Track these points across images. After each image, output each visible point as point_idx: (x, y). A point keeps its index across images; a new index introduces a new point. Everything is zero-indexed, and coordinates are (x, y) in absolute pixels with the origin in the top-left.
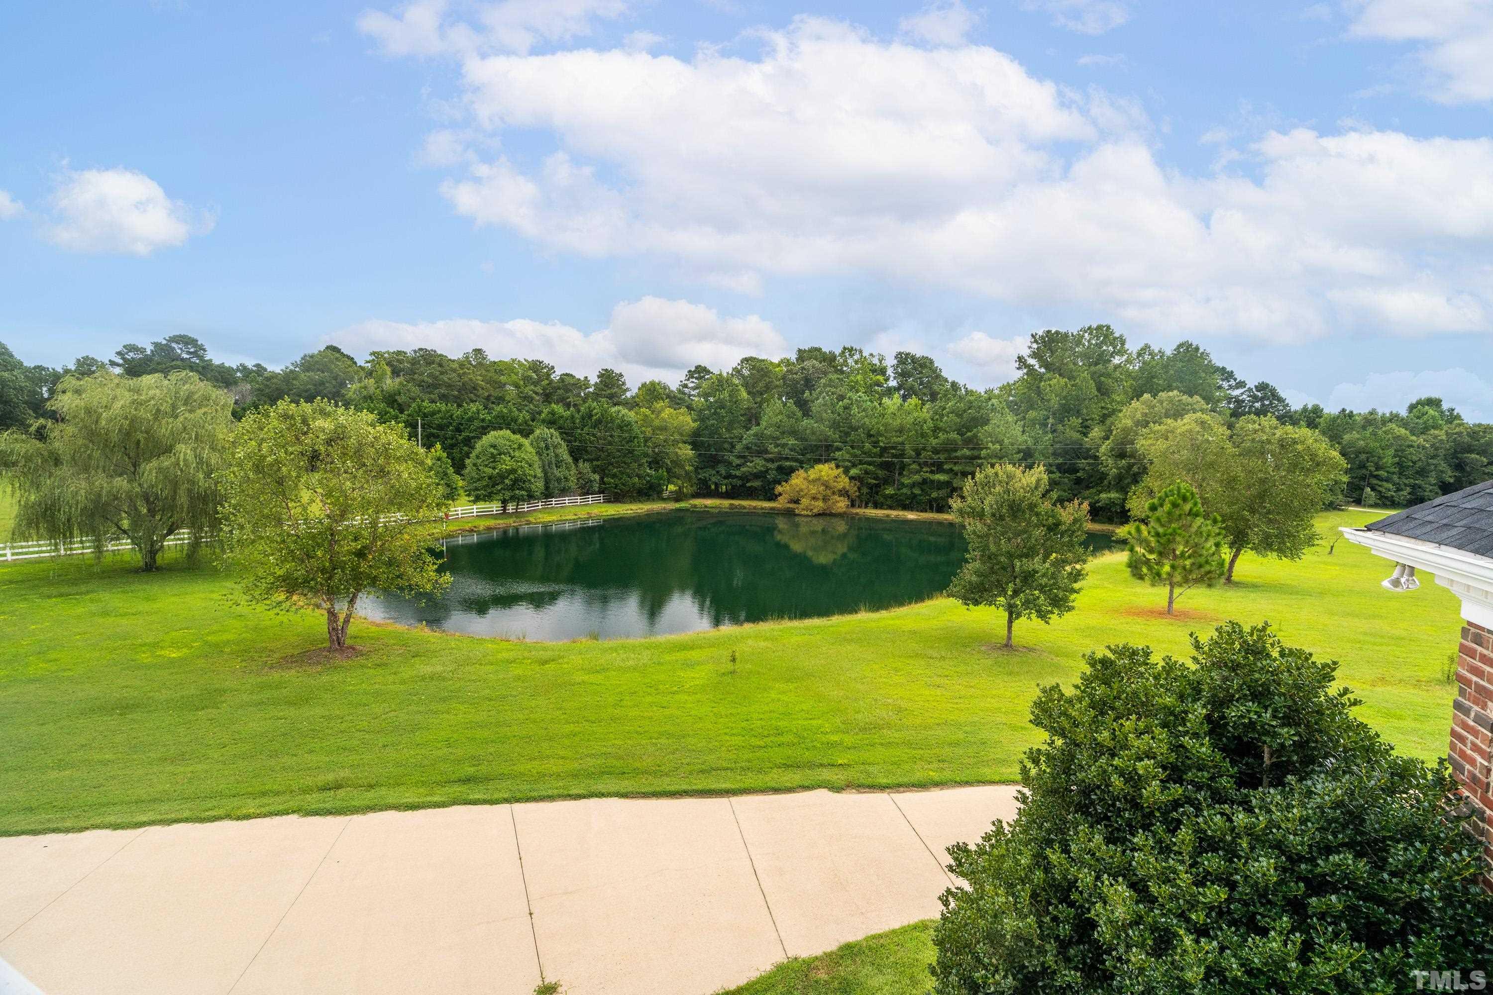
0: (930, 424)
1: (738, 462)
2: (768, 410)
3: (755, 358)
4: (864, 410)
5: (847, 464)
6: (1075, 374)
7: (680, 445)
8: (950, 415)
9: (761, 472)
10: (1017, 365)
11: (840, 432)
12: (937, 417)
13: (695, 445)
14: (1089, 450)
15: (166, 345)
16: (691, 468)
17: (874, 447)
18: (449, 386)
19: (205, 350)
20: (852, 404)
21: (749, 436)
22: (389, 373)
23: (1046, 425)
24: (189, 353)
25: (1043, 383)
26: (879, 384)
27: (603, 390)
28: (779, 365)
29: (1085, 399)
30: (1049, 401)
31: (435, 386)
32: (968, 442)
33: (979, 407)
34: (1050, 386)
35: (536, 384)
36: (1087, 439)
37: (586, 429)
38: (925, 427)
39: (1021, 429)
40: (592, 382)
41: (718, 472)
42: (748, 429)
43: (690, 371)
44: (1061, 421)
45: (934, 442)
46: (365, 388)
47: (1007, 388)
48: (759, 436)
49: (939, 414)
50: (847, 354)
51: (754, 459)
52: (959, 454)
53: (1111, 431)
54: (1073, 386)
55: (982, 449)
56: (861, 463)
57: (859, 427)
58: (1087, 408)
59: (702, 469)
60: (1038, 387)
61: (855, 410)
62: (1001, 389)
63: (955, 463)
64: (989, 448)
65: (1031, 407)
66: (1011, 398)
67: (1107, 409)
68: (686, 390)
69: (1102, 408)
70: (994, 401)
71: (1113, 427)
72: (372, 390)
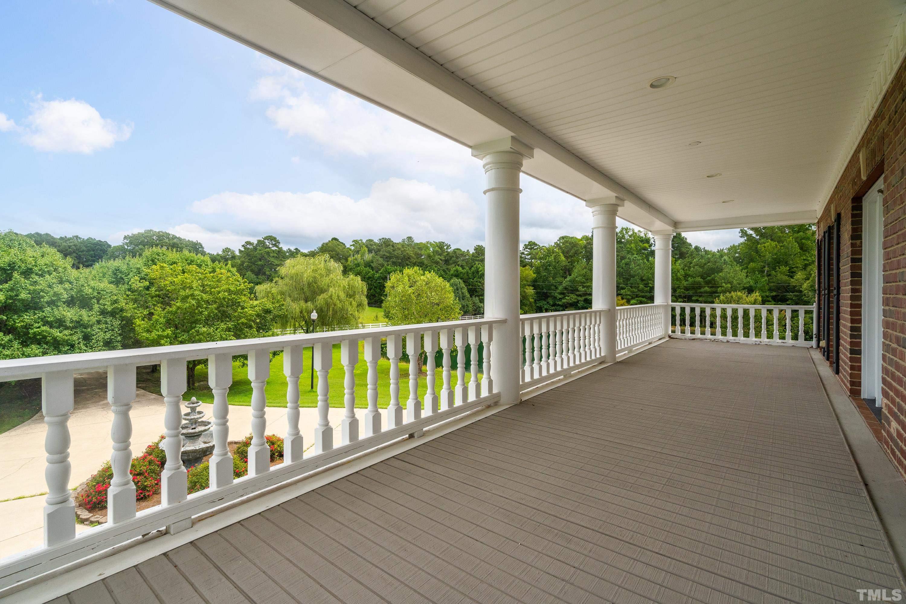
0: (682, 272)
1: (560, 296)
2: (578, 266)
3: (568, 237)
4: (638, 265)
5: (628, 297)
6: (783, 239)
7: (527, 287)
8: (696, 267)
9: (574, 302)
10: (740, 234)
11: (624, 278)
12: (686, 268)
13: (535, 287)
14: (795, 287)
15: (263, 241)
16: (533, 300)
17: (645, 286)
18: (397, 257)
19: (279, 243)
20: (630, 262)
21: (566, 282)
22: (367, 251)
23: (763, 272)
24: (272, 244)
25: (759, 246)
26: (645, 249)
27: (477, 257)
28: (581, 240)
29: (791, 255)
30: (764, 256)
31: (390, 258)
32: (708, 283)
33: (715, 262)
34: (765, 247)
35: (440, 255)
36: (792, 280)
37: (475, 279)
38: (679, 274)
39: (745, 275)
40: (471, 253)
41: (548, 303)
42: (566, 278)
43: (525, 245)
44: (774, 269)
45: (685, 283)
46: (356, 259)
47: (733, 248)
48: (573, 281)
49: (688, 266)
50: (624, 232)
51: (570, 295)
52: (702, 290)
53: (811, 275)
54: (781, 246)
55: (718, 287)
56: (637, 296)
57: (635, 275)
58: (792, 260)
59: (538, 301)
60: (757, 248)
61: (632, 265)
62: (729, 249)
63: (700, 296)
64: (723, 287)
65: (752, 260)
66: (737, 255)
67: (808, 260)
68: (523, 256)
69: (804, 260)
70: (726, 257)
71: (812, 272)
72: (359, 260)
